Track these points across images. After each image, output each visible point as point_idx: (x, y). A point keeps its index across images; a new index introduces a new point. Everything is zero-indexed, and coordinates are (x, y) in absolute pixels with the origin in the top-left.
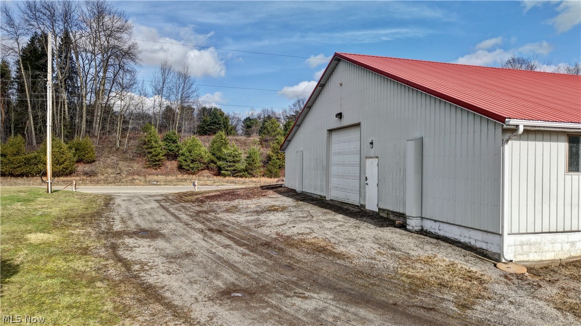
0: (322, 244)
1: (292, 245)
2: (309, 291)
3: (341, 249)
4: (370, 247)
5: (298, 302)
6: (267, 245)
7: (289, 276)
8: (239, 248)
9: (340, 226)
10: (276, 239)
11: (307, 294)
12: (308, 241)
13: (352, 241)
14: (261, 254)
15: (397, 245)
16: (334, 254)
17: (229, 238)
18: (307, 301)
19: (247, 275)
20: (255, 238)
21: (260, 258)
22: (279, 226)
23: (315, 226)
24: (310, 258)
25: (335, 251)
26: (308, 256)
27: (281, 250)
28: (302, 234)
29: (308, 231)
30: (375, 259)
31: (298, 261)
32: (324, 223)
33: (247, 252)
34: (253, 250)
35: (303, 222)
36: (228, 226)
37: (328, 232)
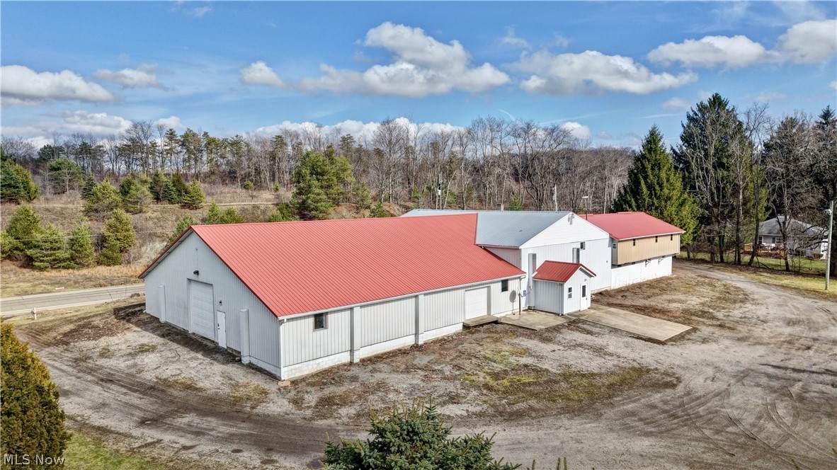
0: (189, 382)
1: (169, 386)
2: (184, 413)
3: (200, 385)
4: (218, 380)
5: (180, 420)
6: (152, 388)
7: (172, 407)
8: (134, 394)
9: (200, 364)
10: (157, 382)
11: (184, 415)
12: (180, 381)
13: (207, 377)
14: (151, 396)
15: (234, 377)
16: (197, 389)
17: (122, 386)
18: (184, 419)
19: (150, 411)
20: (142, 384)
21: (151, 399)
22: (155, 369)
23: (182, 366)
24: (182, 394)
25: (197, 387)
26: (180, 393)
27: (163, 391)
28: (175, 375)
29: (179, 372)
30: (219, 388)
31: (176, 398)
32: (189, 362)
33: (141, 396)
34: (144, 393)
35: (173, 362)
36: (114, 375)
37: (191, 371)
